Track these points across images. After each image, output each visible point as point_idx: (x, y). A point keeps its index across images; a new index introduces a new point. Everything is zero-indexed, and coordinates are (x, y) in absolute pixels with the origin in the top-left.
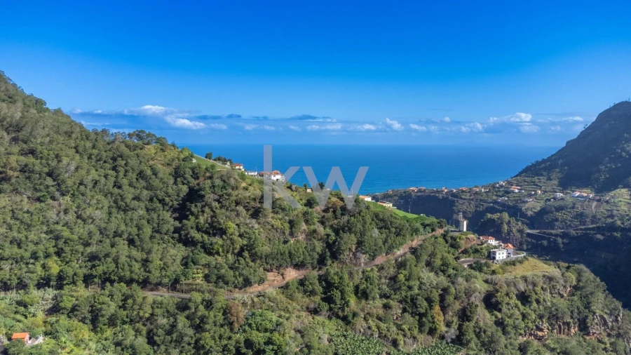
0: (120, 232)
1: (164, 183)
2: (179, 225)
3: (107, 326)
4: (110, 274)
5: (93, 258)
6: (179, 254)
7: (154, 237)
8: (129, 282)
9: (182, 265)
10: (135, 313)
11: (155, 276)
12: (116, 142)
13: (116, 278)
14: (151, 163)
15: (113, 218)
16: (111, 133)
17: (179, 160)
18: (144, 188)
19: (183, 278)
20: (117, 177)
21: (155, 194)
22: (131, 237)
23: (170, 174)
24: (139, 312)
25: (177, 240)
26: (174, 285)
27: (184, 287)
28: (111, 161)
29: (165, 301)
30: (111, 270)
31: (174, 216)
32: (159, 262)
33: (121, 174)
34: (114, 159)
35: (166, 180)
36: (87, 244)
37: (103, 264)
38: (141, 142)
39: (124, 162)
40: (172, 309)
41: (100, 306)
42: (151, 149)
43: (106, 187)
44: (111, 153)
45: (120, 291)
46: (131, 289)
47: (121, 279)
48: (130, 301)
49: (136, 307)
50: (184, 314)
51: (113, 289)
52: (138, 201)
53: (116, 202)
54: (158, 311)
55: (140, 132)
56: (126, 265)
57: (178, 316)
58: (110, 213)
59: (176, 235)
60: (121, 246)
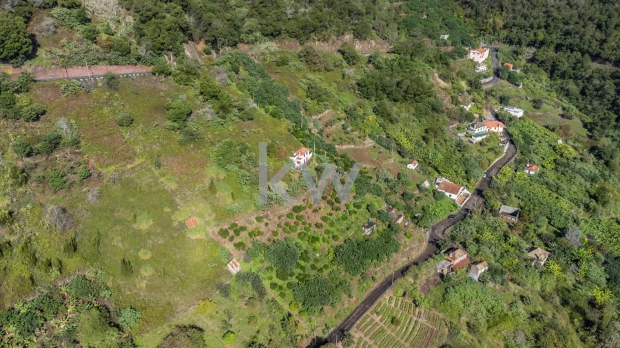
0: (594, 18)
3: (559, 77)
4: (574, 45)
5: (567, 33)
8: (584, 53)
11: (606, 53)
13: (577, 49)
15: (593, 7)
22: (600, 22)
24: (582, 73)
29: (604, 70)
32: (614, 44)
36: (566, 23)
37: (572, 38)
40: (607, 75)
41: (559, 63)
45: (576, 57)
46: (583, 57)
47: (580, 50)
48: (579, 65)
49: (582, 69)
50: (614, 81)
51: (571, 55)
54: (596, 75)
56: (588, 41)
57: (609, 81)
58: (592, 3)
60: (590, 28)
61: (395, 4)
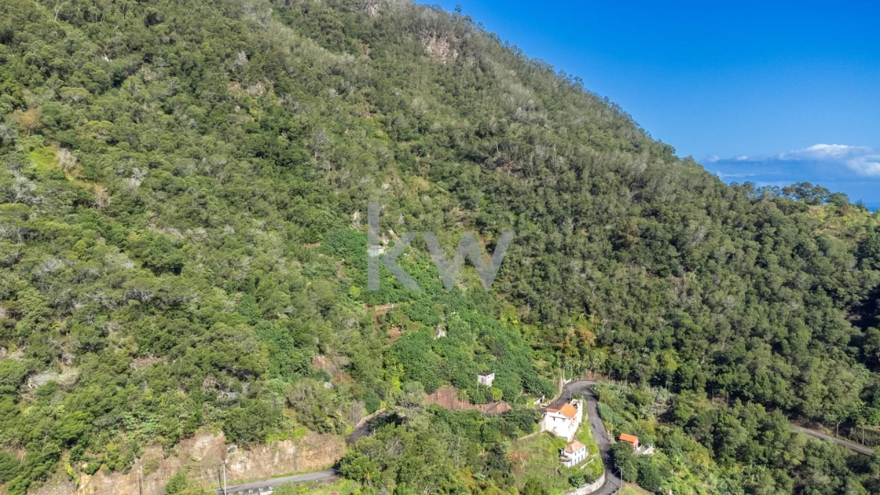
0: (760, 330)
1: (837, 264)
2: (862, 334)
3: (734, 459)
4: (743, 387)
5: (720, 360)
6: (858, 380)
7: (815, 346)
8: (771, 405)
9: (863, 399)
10: (777, 453)
11: (813, 405)
12: (765, 201)
13: (752, 396)
14: (818, 232)
15: (752, 309)
16: (756, 188)
17: (867, 228)
18: (802, 269)
19: (862, 421)
20: (761, 251)
21: (821, 280)
22: (777, 340)
23: (850, 251)
24: (783, 454)
25: (856, 358)
26: (846, 427)
27: (864, 436)
28: (754, 228)
29: (828, 449)
30: (744, 381)
31: (852, 318)
32: (820, 386)
33: (768, 247)
34: (759, 225)
35: (841, 260)
36: (713, 340)
37: (733, 371)
38: (802, 201)
39: (774, 230)
40: (840, 464)
41: (725, 429)
42: (819, 212)
43: (744, 264)
44: (755, 216)
45: (756, 414)
46: (772, 416)
47: (758, 399)
48: (770, 433)
49: (779, 445)
50: (861, 479)
51: (746, 410)
52: (792, 289)
53: (757, 286)
55: (802, 185)
56: (767, 380)
57: (850, 479)
58: (748, 302)
59: (855, 349)
60: (760, 351)
61: (377, 308)
